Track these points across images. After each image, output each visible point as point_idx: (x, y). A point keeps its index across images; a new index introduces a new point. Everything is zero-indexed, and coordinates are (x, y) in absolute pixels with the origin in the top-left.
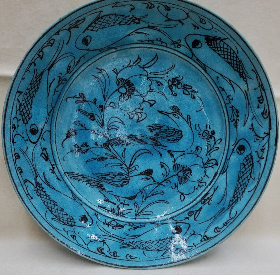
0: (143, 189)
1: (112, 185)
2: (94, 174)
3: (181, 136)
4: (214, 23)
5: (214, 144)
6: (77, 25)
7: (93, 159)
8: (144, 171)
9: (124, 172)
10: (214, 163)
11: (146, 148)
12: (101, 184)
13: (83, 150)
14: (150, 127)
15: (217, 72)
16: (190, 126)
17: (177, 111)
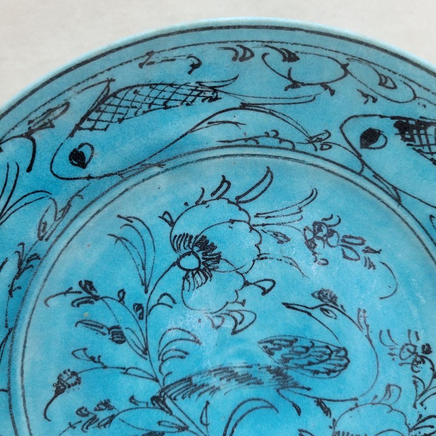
3: (345, 361)
4: (420, 86)
5: (431, 377)
6: (50, 121)
11: (261, 397)
13: (100, 420)
14: (267, 342)
15: (430, 205)
16: (367, 334)
17: (331, 301)
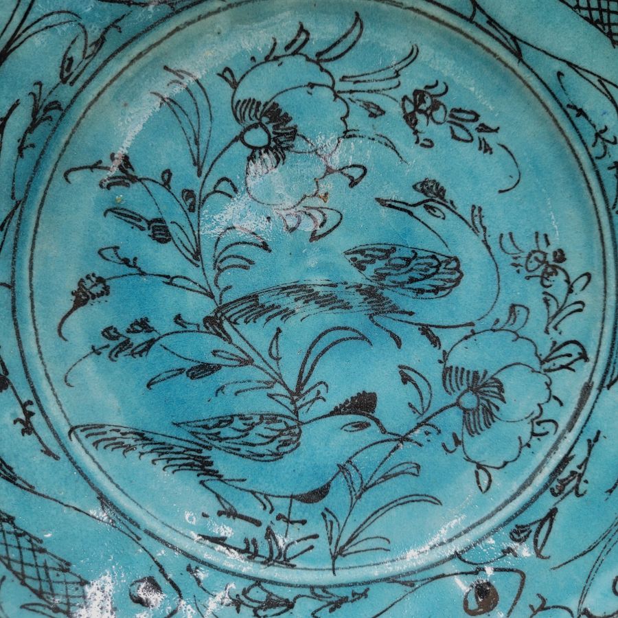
0: (348, 462)
1: (243, 456)
2: (178, 425)
3: (458, 275)
5: (566, 292)
7: (170, 374)
8: (347, 401)
9: (281, 410)
10: (575, 356)
11: (348, 325)
12: (204, 458)
13: (135, 345)
14: (356, 252)
15: (557, 58)
16: (483, 239)
17: (437, 195)
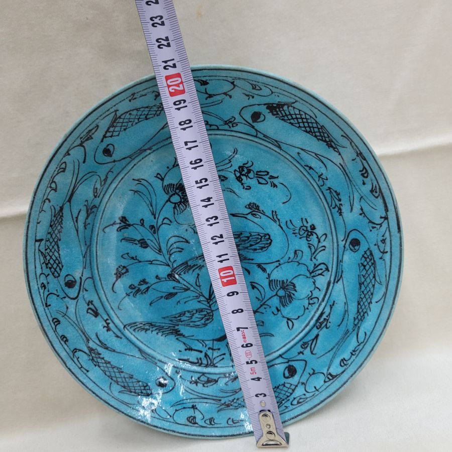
1: (191, 327)
2: (164, 318)
3: (270, 241)
4: (273, 87)
5: (317, 242)
6: (90, 136)
7: (158, 299)
9: (204, 307)
10: (324, 269)
12: (176, 329)
13: (142, 290)
15: (296, 147)
16: (279, 225)
17: (256, 209)
